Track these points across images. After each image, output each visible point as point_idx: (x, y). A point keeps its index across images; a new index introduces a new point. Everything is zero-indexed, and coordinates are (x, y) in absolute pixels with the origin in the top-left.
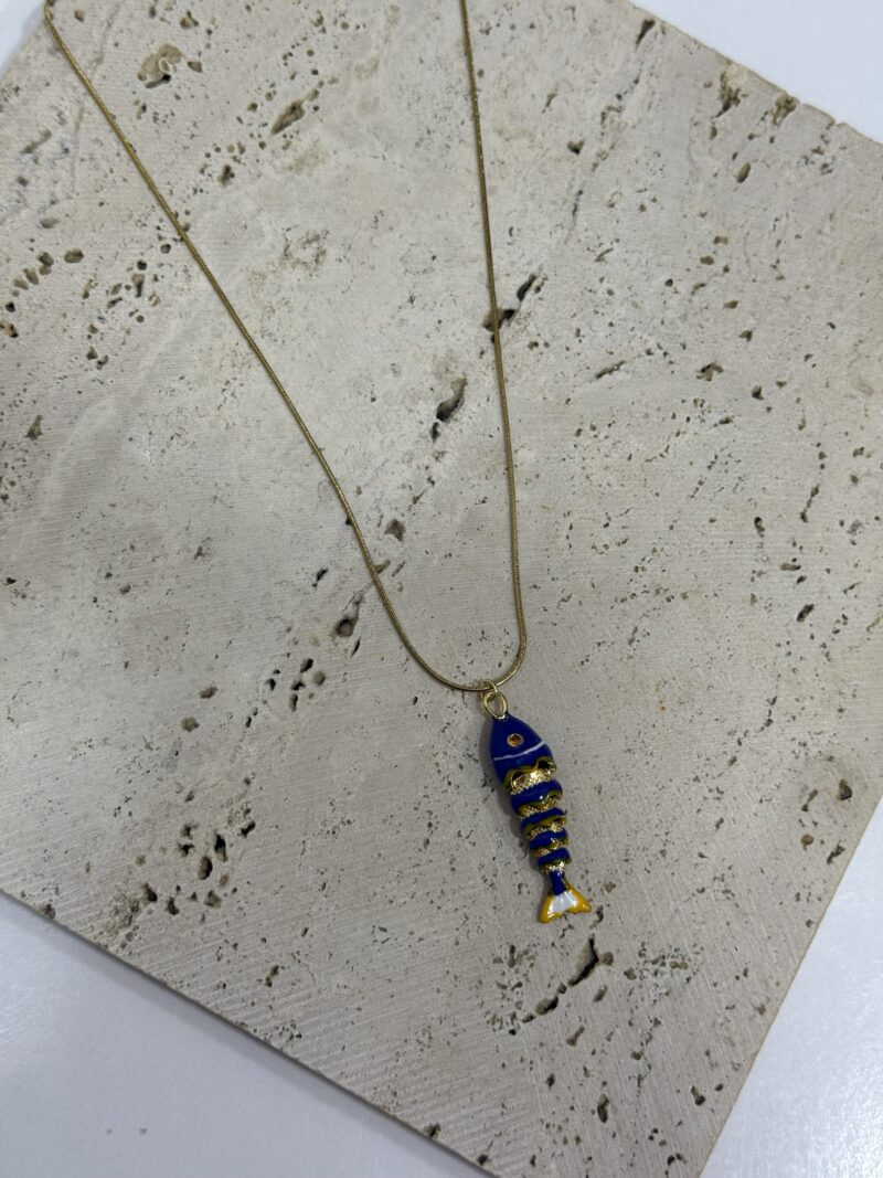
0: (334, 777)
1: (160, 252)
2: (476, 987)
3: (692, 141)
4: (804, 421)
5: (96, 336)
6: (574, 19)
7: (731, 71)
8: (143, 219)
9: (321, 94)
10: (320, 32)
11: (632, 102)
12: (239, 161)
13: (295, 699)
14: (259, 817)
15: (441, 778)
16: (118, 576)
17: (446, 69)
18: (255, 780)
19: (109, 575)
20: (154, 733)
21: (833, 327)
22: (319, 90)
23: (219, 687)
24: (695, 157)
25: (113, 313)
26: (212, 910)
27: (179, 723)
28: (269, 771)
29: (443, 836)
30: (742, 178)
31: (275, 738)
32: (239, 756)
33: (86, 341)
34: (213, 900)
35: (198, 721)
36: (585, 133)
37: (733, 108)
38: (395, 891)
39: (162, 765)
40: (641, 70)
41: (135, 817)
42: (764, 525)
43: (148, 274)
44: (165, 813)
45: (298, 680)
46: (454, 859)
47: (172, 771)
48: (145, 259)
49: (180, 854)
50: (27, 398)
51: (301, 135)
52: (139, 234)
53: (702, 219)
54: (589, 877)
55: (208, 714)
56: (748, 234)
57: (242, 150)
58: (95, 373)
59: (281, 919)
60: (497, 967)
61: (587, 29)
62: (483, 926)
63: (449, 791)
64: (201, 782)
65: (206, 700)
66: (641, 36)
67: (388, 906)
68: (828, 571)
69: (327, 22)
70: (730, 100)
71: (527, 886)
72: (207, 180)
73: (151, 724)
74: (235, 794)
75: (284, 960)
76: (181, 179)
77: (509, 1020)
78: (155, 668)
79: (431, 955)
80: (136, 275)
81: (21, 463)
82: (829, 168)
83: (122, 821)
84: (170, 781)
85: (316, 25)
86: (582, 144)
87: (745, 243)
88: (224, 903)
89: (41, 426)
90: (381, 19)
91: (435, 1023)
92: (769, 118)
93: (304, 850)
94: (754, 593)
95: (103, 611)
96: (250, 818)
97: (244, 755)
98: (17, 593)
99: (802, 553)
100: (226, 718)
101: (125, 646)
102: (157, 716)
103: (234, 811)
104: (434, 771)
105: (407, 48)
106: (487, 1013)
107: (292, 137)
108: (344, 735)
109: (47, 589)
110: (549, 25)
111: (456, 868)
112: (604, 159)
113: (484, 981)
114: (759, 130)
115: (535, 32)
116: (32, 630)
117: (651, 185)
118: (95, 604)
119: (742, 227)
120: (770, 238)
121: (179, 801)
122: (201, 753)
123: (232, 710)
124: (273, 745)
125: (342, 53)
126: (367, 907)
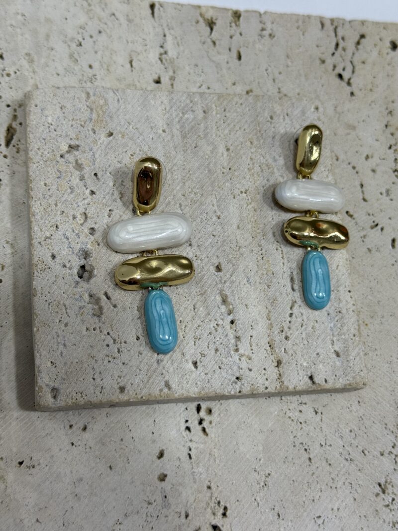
0: (248, 456)
2: (377, 514)
3: (208, 52)
4: (336, 156)
6: (117, 19)
7: (203, 10)
9: (19, 116)
11: (170, 45)
13: (204, 430)
14: (226, 501)
15: (295, 423)
16: (76, 423)
17: (73, 73)
18: (212, 484)
19: (71, 426)
20: (148, 494)
22: (16, 114)
23: (164, 448)
24: (214, 59)
27: (157, 480)
28: (216, 475)
29: (315, 451)
30: (240, 58)
31: (208, 456)
32: (196, 477)
35: (165, 473)
36: (158, 72)
37: (215, 28)
38: (312, 494)
39: (163, 508)
40: (163, 29)
42: (351, 213)
45: (199, 419)
46: (327, 459)
47: (170, 508)
51: (21, 141)
53: (235, 86)
54: (389, 426)
55: (167, 466)
56: (259, 83)
60: (379, 498)
62: (361, 483)
63: (303, 427)
64: (187, 504)
65: (162, 459)
66: (153, 13)
67: (313, 504)
68: (390, 218)
70: (211, 24)
71: (366, 449)
73: (143, 490)
74: (208, 499)
78: (126, 459)
79: (347, 514)
82: (273, 35)
84: (172, 514)
86: (159, 78)
87: (261, 88)
90: (25, 63)
92: (233, 24)
93: (258, 504)
94: (367, 247)
95: (80, 448)
96: (222, 505)
97: (199, 475)
98: (29, 467)
99: (375, 217)
100: (178, 462)
101: (103, 458)
102: (144, 484)
103: (213, 507)
104: (290, 422)
105: (47, 71)
106: (389, 523)
107: (18, 145)
108: (239, 432)
109: (43, 455)
110: (108, 28)
111: (331, 463)
112: (174, 80)
113: (378, 509)
114: (232, 32)
115: (103, 34)
116: (49, 482)
117: (203, 82)
118: (74, 446)
119: (254, 81)
120: (269, 80)
121: (183, 521)
122: (178, 488)
123: (178, 456)
124: (209, 460)
125: (16, 90)
126: (305, 511)
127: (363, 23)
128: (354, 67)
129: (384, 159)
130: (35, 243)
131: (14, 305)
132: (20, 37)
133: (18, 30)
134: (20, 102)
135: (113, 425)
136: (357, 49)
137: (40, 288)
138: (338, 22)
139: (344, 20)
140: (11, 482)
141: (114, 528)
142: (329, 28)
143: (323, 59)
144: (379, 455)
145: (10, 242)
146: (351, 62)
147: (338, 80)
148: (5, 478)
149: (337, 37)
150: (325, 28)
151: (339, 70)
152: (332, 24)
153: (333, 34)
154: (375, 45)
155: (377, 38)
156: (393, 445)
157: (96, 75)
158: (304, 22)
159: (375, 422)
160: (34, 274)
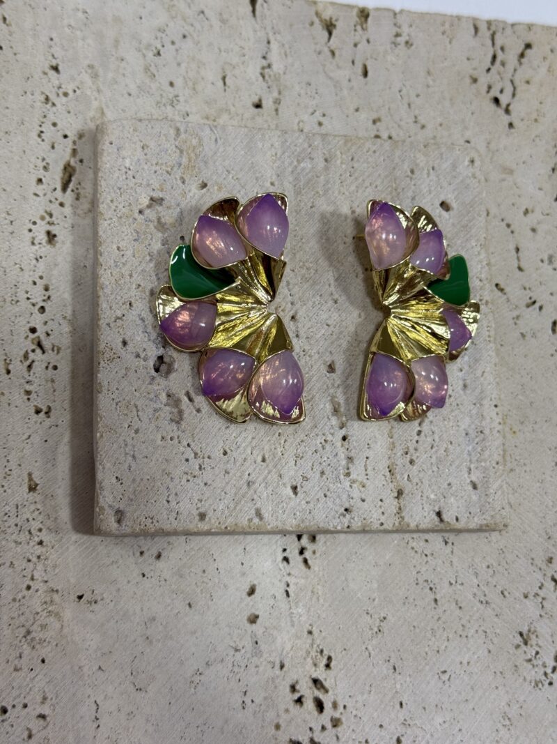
0: (359, 595)
1: (39, 315)
2: (516, 670)
3: (324, 66)
4: (487, 210)
5: (33, 396)
6: (207, 19)
7: (320, 8)
8: (14, 298)
9: (79, 150)
10: (52, 106)
11: (274, 57)
12: (53, 224)
13: (305, 561)
14: (330, 650)
15: (419, 555)
16: (148, 550)
17: (148, 92)
18: (314, 628)
19: (142, 553)
20: (235, 639)
21: (468, 142)
22: (75, 147)
23: (255, 582)
24: (332, 75)
25: (34, 373)
26: (339, 729)
27: (246, 622)
28: (319, 617)
29: (443, 591)
30: (365, 74)
31: (309, 593)
32: (295, 620)
33: (28, 403)
34: (336, 723)
35: (257, 613)
36: (259, 92)
37: (335, 32)
38: (436, 643)
39: (253, 657)
41: (257, 701)
42: (502, 286)
43: (40, 333)
44: (273, 686)
45: (300, 547)
46: (457, 601)
47: (261, 656)
48: (32, 325)
49: (298, 706)
50: (13, 465)
51: (83, 185)
52: (17, 309)
53: (358, 113)
54: (536, 562)
55: (259, 604)
56: (389, 109)
57: (51, 215)
58: (48, 422)
59: (383, 706)
60: (520, 651)
61: (219, 23)
62: (498, 631)
63: (429, 560)
64: (282, 651)
65: (253, 596)
66: (254, 11)
67: (438, 655)
68: (552, 294)
69: (53, 97)
70: (330, 27)
71: (506, 590)
72: (40, 248)
73: (229, 634)
74: (308, 646)
75: (400, 730)
76: (22, 256)
77: (544, 678)
78: (209, 595)
79: (479, 668)
80: (33, 339)
81: (37, 513)
82: (410, 43)
83: (250, 709)
84: (264, 663)
85: (46, 103)
86: (260, 100)
87: (392, 116)
88: (344, 719)
89: (35, 479)
90: (86, 78)
91: (507, 708)
92: (359, 28)
93: (370, 654)
94: (521, 331)
95: (153, 579)
96: (326, 655)
97: (298, 616)
98: (90, 603)
99: (532, 292)
100: (273, 600)
101: (181, 593)
102: (230, 627)
103: (314, 657)
104: (413, 553)
105: (115, 89)
106: (531, 682)
107: (77, 189)
108: (348, 565)
109: (108, 587)
110: (194, 31)
111: (462, 606)
112: (279, 103)
113: (518, 664)
114: (357, 39)
115: (188, 39)
116: (115, 621)
117: (317, 106)
118: (145, 578)
119: (383, 106)
120: (403, 104)
121: (277, 672)
122: (271, 632)
123: (273, 592)
124: (311, 599)
125: (76, 115)
126: (426, 664)
127: (530, 27)
128: (515, 88)
129: (548, 215)
130: (102, 324)
131: (72, 399)
132: (80, 43)
133: (78, 33)
134: (81, 132)
135: (193, 553)
136: (521, 64)
137: (106, 383)
138: (496, 26)
139: (504, 22)
140: (68, 620)
141: (193, 679)
142: (485, 33)
143: (474, 77)
144: (522, 597)
145: (68, 318)
146: (512, 81)
147: (493, 106)
148: (61, 615)
149: (495, 46)
150: (480, 34)
151: (495, 92)
152: (489, 29)
153: (490, 42)
154: (545, 58)
155: (548, 48)
156: (540, 584)
157: (178, 96)
158: (452, 25)
159: (519, 556)
160: (99, 363)
